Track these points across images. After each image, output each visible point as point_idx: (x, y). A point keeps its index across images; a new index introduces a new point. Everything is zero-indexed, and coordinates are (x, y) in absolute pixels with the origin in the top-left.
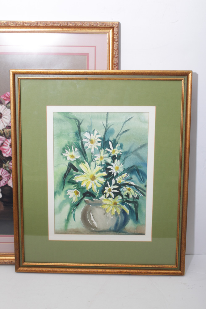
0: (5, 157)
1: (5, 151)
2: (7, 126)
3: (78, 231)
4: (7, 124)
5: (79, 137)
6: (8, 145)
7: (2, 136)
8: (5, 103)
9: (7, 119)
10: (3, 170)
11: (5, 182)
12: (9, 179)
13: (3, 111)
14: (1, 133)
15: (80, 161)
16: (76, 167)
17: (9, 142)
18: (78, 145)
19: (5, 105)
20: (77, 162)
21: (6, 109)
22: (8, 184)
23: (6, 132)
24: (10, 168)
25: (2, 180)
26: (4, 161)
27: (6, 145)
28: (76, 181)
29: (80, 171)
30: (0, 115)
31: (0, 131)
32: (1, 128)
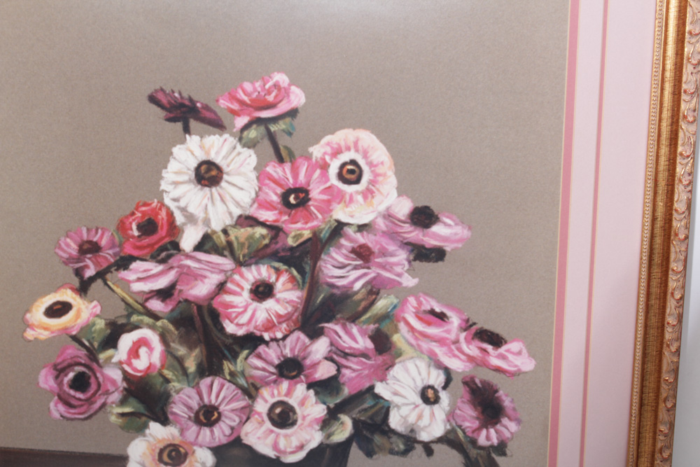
0: (233, 336)
1: (231, 313)
2: (240, 216)
4: (241, 207)
6: (242, 288)
7: (222, 255)
8: (234, 127)
9: (242, 189)
10: (222, 386)
11: (232, 428)
12: (248, 419)
13: (225, 157)
14: (217, 241)
17: (247, 280)
19: (232, 135)
21: (239, 147)
22: (243, 436)
23: (237, 238)
24: (252, 377)
25: (221, 423)
26: (226, 352)
27: (238, 289)
30: (214, 173)
31: (214, 237)
32: (217, 226)
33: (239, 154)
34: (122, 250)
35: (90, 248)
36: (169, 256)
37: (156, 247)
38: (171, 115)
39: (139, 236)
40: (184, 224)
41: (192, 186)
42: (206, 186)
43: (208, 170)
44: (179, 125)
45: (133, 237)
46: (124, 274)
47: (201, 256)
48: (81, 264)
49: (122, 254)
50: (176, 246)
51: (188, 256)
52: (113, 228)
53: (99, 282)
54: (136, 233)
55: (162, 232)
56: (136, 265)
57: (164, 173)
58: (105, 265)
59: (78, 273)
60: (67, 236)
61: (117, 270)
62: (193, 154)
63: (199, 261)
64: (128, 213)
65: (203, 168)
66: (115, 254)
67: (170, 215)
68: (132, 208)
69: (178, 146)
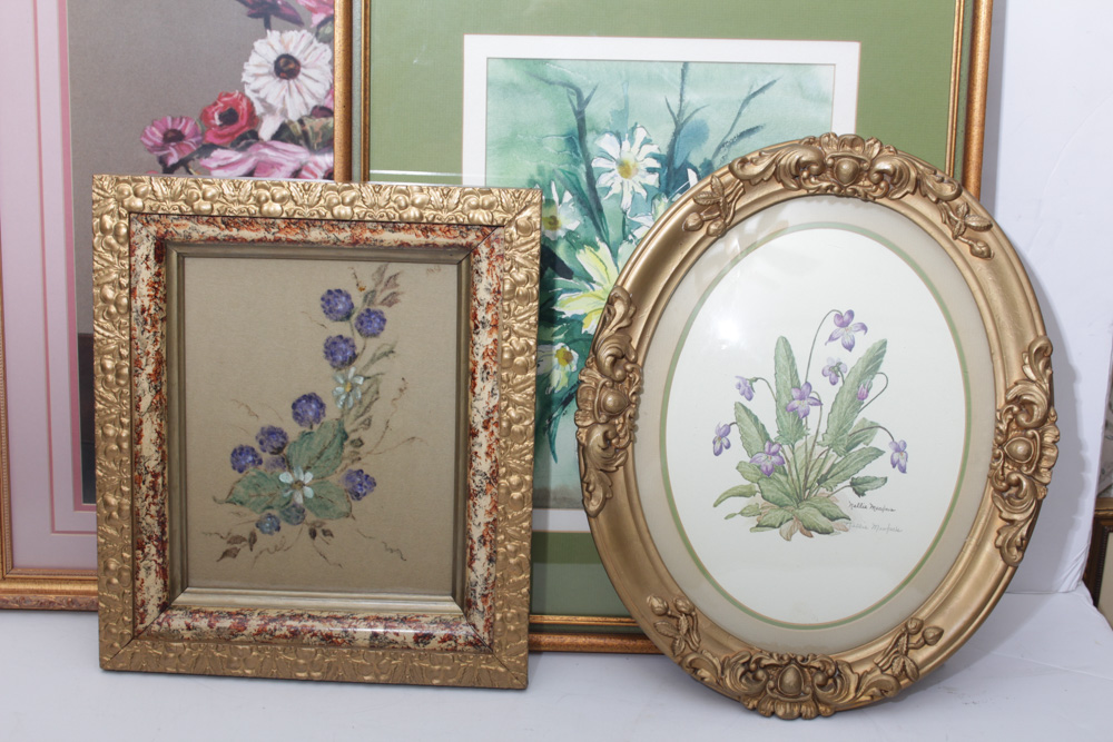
2: (315, 107)
3: (565, 499)
4: (317, 98)
5: (579, 151)
7: (297, 143)
8: (311, 23)
9: (317, 81)
13: (303, 52)
14: (294, 131)
15: (582, 239)
16: (567, 263)
17: (321, 166)
18: (575, 183)
19: (309, 30)
20: (571, 243)
21: (316, 43)
23: (311, 128)
27: (312, 177)
28: (563, 313)
29: (580, 278)
30: (292, 66)
31: (291, 127)
32: (293, 116)
33: (315, 48)
34: (204, 139)
35: (174, 137)
36: (249, 145)
37: (236, 136)
38: (254, 12)
39: (220, 126)
40: (263, 114)
41: (271, 78)
42: (285, 78)
43: (287, 64)
44: (261, 21)
45: (215, 126)
46: (206, 162)
47: (278, 144)
48: (165, 152)
49: (204, 143)
50: (255, 135)
51: (266, 145)
52: (196, 118)
53: (182, 169)
54: (218, 122)
55: (243, 121)
56: (218, 153)
57: (246, 66)
58: (187, 153)
59: (162, 161)
60: (153, 125)
61: (199, 158)
62: (272, 47)
63: (276, 149)
64: (211, 103)
65: (282, 61)
66: (198, 143)
67: (251, 105)
68: (215, 99)
69: (260, 41)
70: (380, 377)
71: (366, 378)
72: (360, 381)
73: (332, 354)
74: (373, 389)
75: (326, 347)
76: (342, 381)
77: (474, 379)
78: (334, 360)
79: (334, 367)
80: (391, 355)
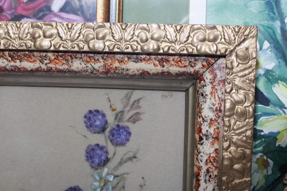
5: (275, 11)
15: (277, 76)
16: (265, 94)
18: (272, 34)
20: (269, 79)
28: (262, 131)
29: (275, 105)
70: (125, 176)
71: (115, 177)
72: (111, 178)
73: (91, 158)
74: (120, 185)
75: (87, 153)
76: (98, 178)
77: (198, 180)
78: (93, 162)
79: (92, 167)
80: (134, 160)
